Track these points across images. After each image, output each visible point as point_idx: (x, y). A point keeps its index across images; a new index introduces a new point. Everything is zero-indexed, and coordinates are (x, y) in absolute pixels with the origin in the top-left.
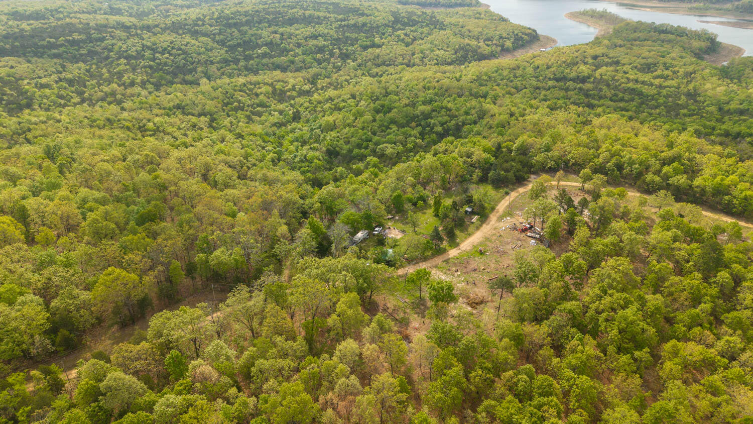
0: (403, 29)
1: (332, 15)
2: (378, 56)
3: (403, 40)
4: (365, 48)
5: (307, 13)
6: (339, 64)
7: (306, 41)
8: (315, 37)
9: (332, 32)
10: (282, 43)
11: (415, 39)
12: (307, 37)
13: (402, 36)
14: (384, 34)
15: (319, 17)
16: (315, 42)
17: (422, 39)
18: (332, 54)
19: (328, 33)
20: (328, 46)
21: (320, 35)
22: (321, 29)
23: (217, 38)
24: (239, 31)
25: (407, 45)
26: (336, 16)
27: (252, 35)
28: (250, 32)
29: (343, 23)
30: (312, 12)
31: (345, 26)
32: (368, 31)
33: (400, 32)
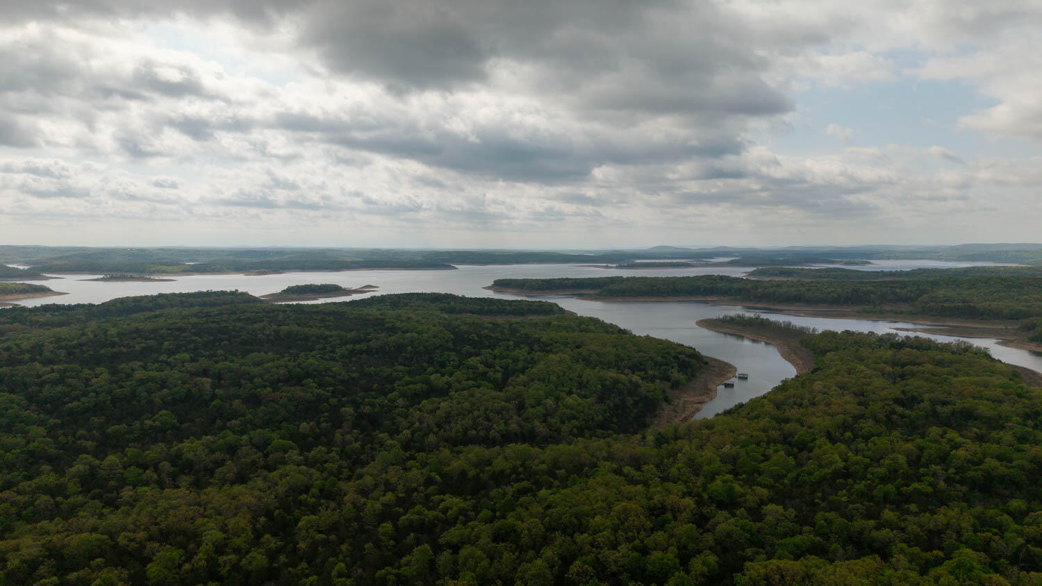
0: (477, 355)
1: (333, 333)
2: (448, 418)
3: (484, 376)
4: (415, 398)
5: (285, 328)
6: (357, 445)
7: (275, 389)
8: (295, 379)
9: (336, 367)
10: (214, 397)
11: (508, 373)
12: (279, 381)
13: (481, 368)
14: (443, 365)
15: (307, 338)
16: (298, 392)
17: (523, 372)
18: (337, 421)
19: (327, 369)
20: (327, 400)
21: (308, 375)
22: (312, 361)
23: (47, 391)
24: (114, 372)
25: (500, 386)
26: (343, 333)
27: (142, 382)
28: (139, 374)
29: (358, 346)
30: (294, 328)
31: (361, 352)
32: (411, 359)
33: (473, 360)
